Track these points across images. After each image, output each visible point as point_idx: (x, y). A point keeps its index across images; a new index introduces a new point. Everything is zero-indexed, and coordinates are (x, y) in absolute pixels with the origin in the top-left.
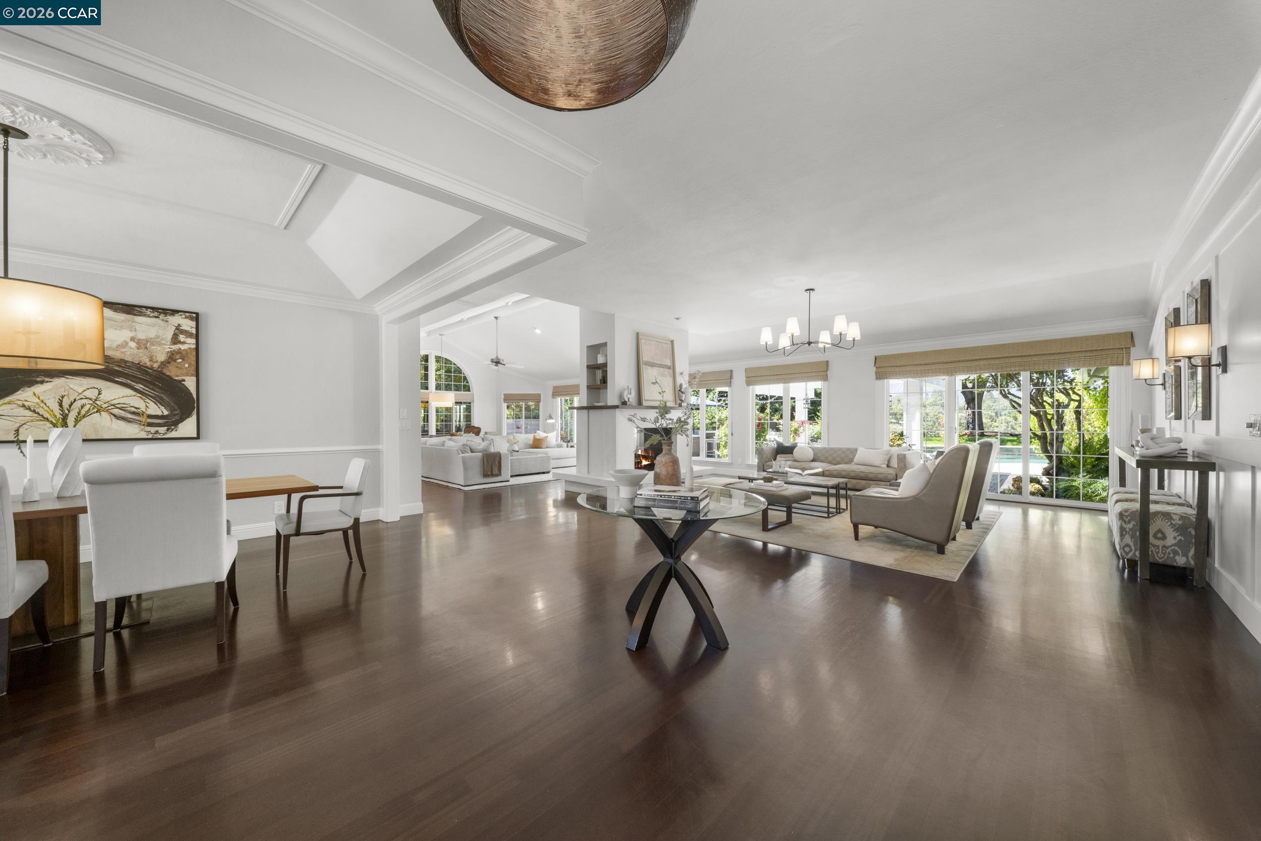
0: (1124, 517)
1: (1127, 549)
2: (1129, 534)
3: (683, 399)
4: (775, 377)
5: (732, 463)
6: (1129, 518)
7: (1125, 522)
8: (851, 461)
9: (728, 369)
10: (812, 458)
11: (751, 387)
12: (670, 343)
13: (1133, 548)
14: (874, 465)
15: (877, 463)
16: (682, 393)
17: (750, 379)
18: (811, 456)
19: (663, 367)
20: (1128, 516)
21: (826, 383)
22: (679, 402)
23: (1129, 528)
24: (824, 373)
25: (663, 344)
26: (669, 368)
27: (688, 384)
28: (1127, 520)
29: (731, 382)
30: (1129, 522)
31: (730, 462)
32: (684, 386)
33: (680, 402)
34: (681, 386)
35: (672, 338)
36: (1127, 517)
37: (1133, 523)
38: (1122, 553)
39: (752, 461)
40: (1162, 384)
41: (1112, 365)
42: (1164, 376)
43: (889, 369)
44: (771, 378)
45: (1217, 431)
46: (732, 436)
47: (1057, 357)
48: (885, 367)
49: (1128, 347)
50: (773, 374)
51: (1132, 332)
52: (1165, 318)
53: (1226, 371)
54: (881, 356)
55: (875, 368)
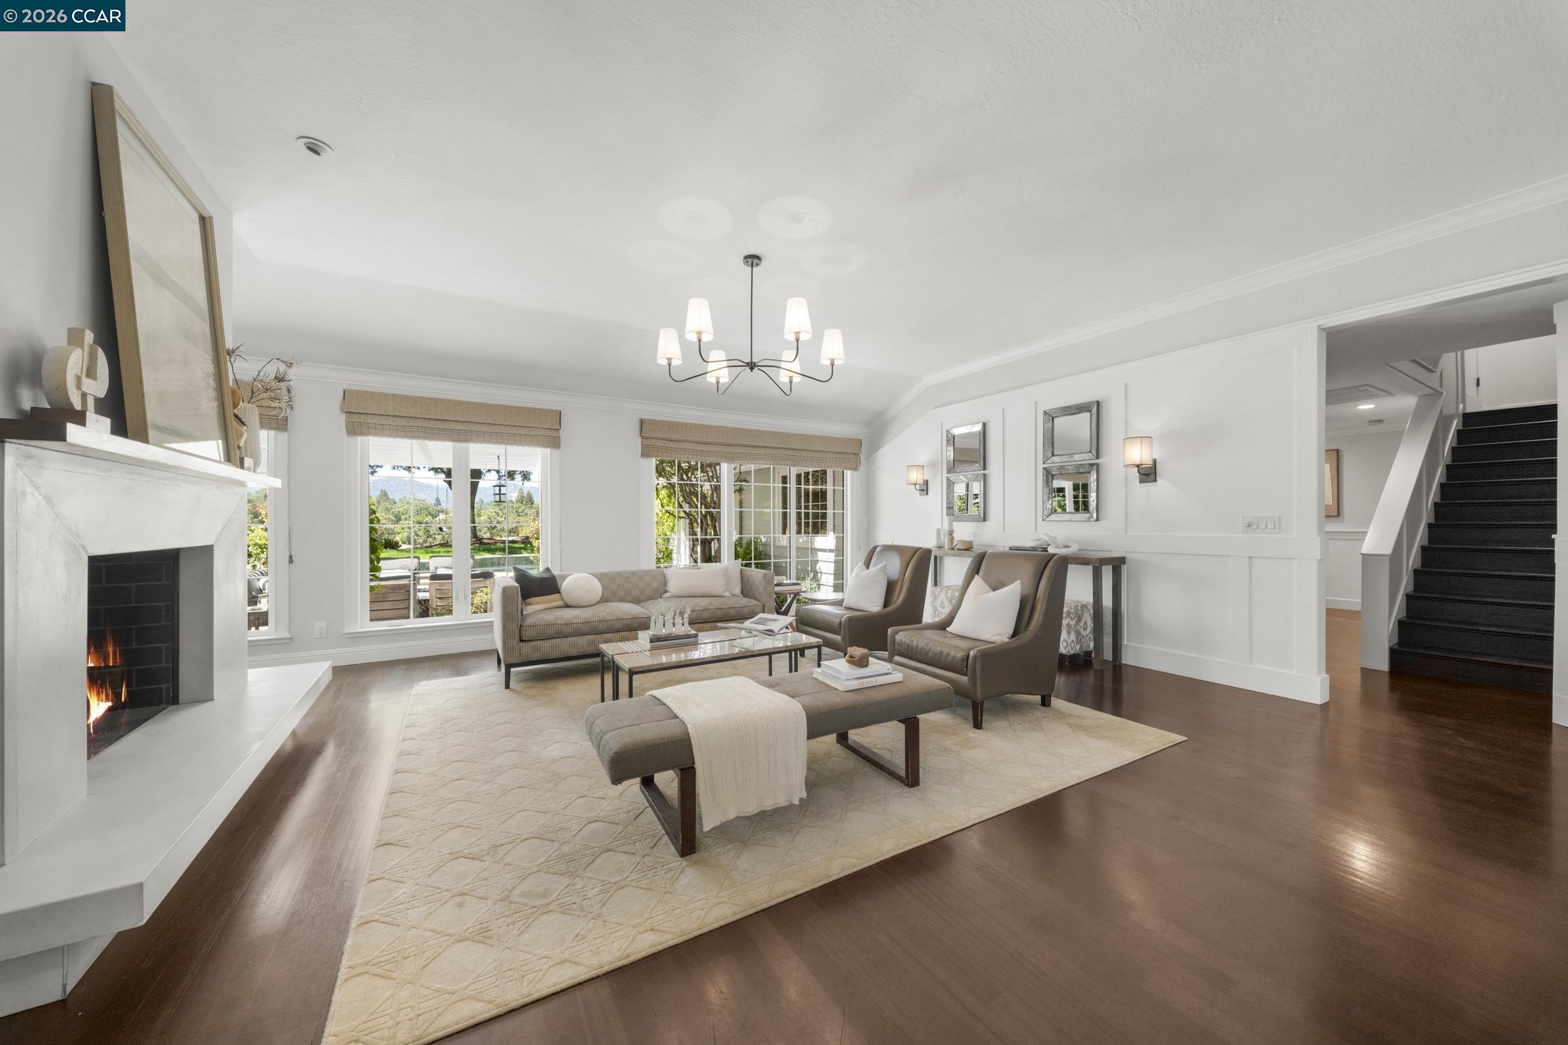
0: (1071, 614)
1: (1072, 645)
4: (440, 425)
5: (291, 638)
8: (657, 593)
10: (599, 599)
11: (361, 439)
13: (1075, 643)
16: (240, 421)
17: (360, 418)
21: (557, 452)
24: (555, 434)
29: (286, 417)
37: (1076, 618)
38: (1069, 650)
39: (364, 624)
40: (923, 490)
41: (850, 469)
42: (926, 483)
43: (661, 443)
44: (426, 424)
45: (1126, 531)
46: (293, 565)
47: (818, 455)
48: (657, 438)
49: (859, 454)
50: (432, 417)
51: (861, 440)
52: (947, 431)
53: (1156, 481)
54: (650, 420)
55: (640, 438)
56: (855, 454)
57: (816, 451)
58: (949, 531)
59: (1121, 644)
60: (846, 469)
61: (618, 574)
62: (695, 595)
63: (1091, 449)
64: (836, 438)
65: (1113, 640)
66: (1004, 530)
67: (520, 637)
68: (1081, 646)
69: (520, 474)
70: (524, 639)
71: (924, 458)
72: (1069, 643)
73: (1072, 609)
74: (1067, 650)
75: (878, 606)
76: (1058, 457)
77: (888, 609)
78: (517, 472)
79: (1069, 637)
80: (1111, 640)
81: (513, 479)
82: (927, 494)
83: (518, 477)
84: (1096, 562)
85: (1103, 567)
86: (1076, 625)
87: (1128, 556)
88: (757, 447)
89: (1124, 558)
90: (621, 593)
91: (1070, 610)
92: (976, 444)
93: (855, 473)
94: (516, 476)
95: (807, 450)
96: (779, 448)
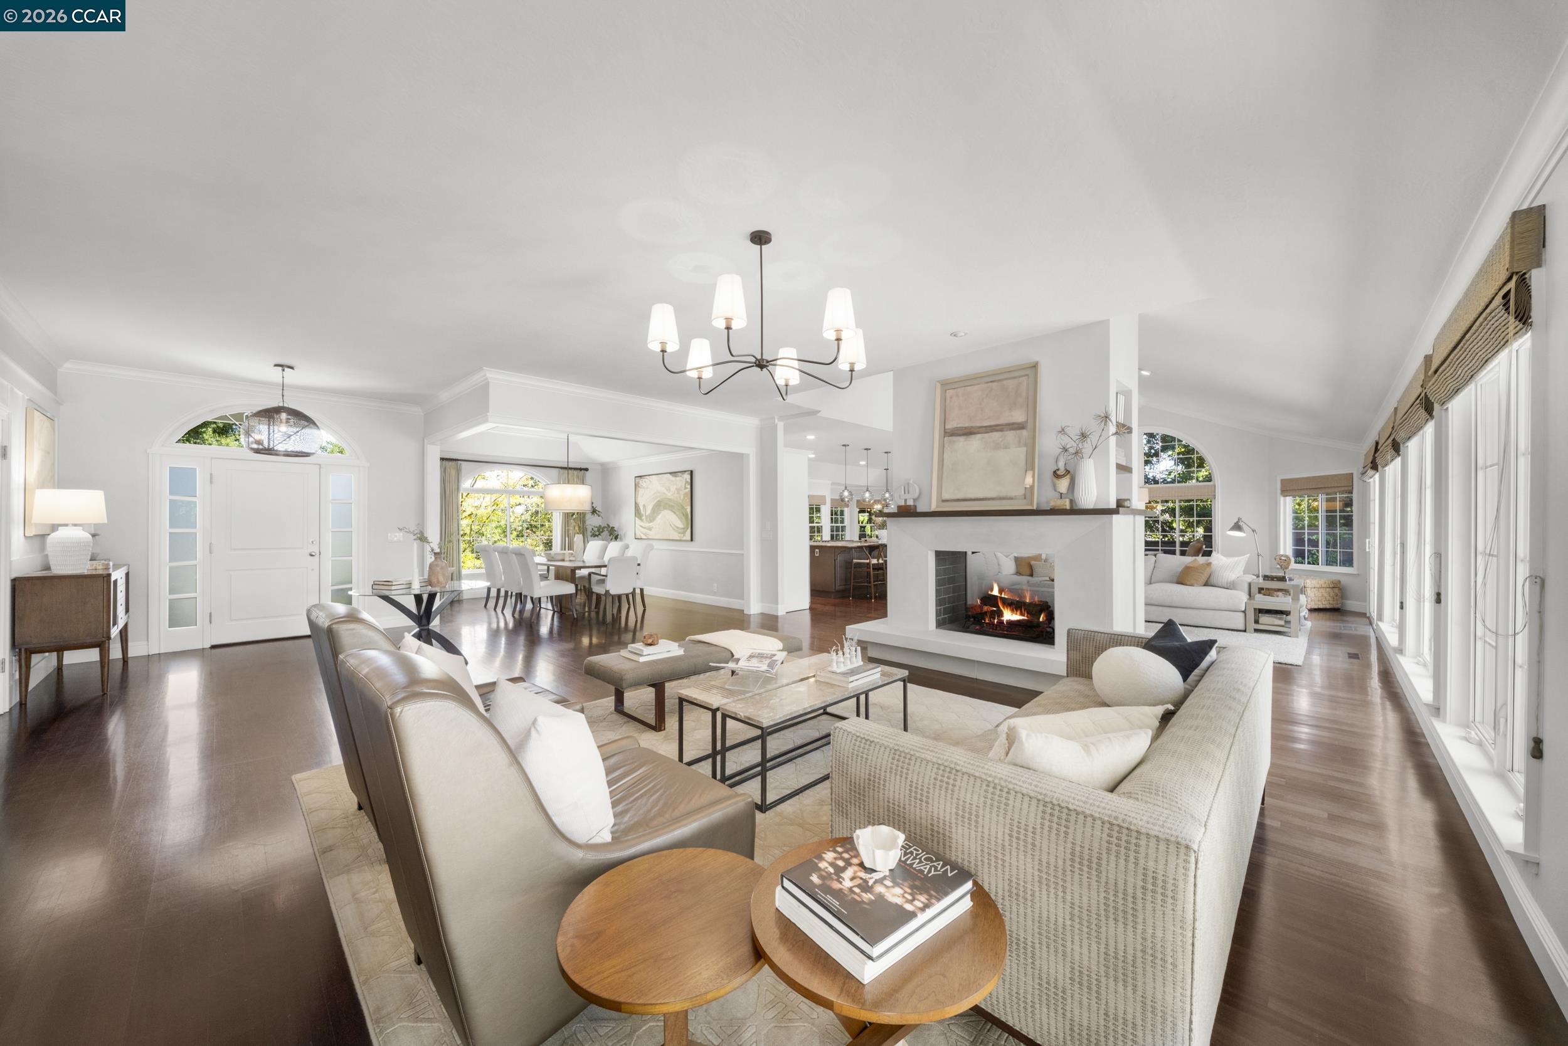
12: (1032, 372)
19: (1000, 430)
25: (1006, 382)
35: (1034, 360)
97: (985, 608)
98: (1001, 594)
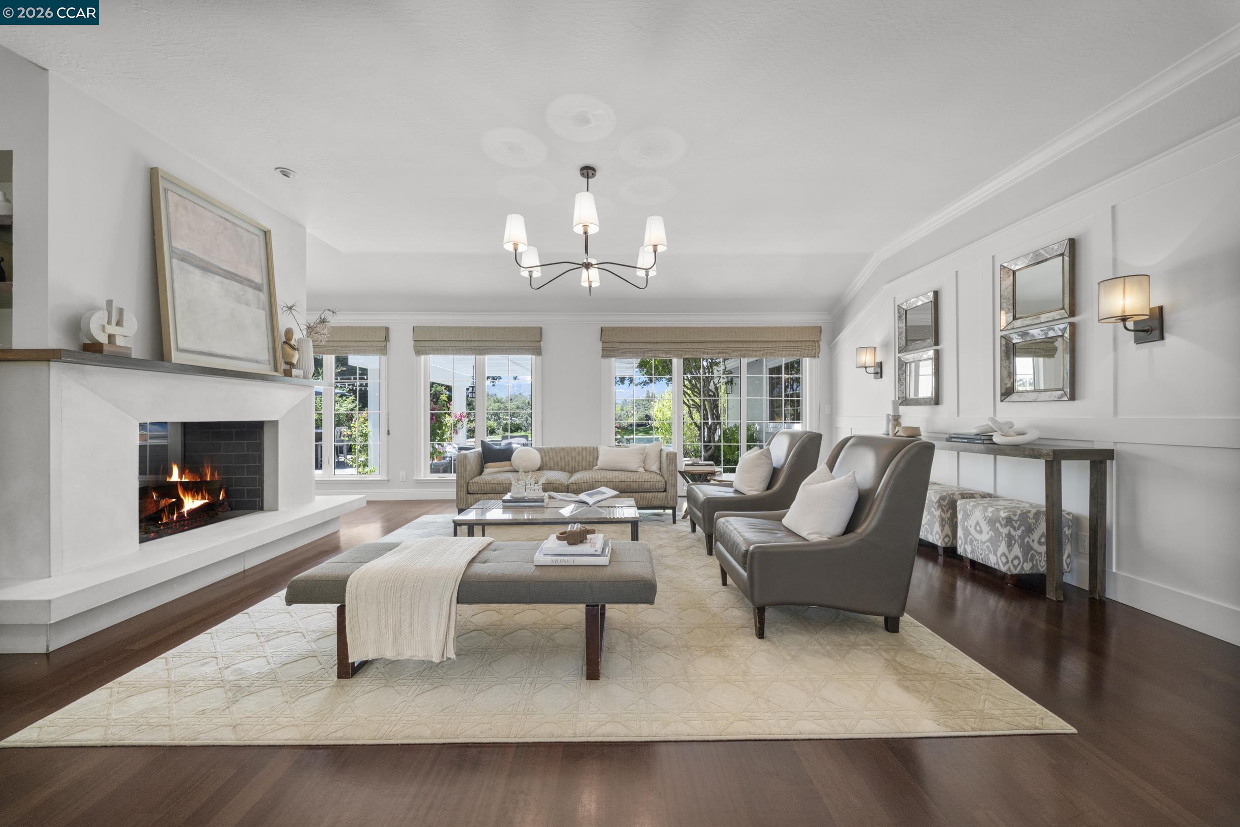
0: (1014, 522)
1: (1016, 562)
2: (1018, 542)
3: (295, 361)
4: (465, 344)
5: (388, 480)
6: (1019, 522)
7: (1014, 528)
8: (590, 466)
9: (382, 325)
10: (538, 467)
11: (423, 357)
12: (261, 235)
13: (1021, 560)
14: (628, 469)
15: (633, 466)
16: (293, 348)
17: (422, 344)
18: (538, 463)
19: (241, 283)
20: (1018, 520)
21: (539, 358)
22: (282, 366)
23: (1018, 535)
24: (537, 344)
25: (239, 229)
26: (258, 288)
27: (305, 332)
28: (1016, 525)
29: (386, 346)
30: (1018, 529)
31: (386, 479)
32: (297, 335)
33: (288, 367)
34: (289, 333)
35: (267, 224)
36: (1016, 521)
37: (1023, 528)
38: (1009, 568)
39: (425, 474)
40: (877, 373)
41: (807, 356)
42: (880, 365)
43: (618, 345)
44: (457, 344)
45: (1116, 412)
46: (389, 436)
47: (770, 345)
48: (613, 342)
49: (818, 341)
50: (460, 340)
51: (821, 327)
52: (898, 306)
53: (1162, 338)
54: (609, 327)
55: (601, 343)
56: (814, 341)
57: (767, 342)
58: (894, 416)
59: (1104, 572)
60: (804, 357)
61: (563, 449)
62: (615, 469)
63: (1063, 305)
64: (790, 327)
65: (1090, 562)
66: (958, 414)
67: (468, 490)
68: (1033, 565)
69: (628, 380)
70: (470, 492)
71: (877, 339)
72: (1010, 559)
73: (1015, 515)
74: (1007, 567)
75: (757, 490)
76: (1020, 320)
77: (769, 492)
78: (626, 379)
79: (1010, 551)
80: (1088, 563)
81: (623, 384)
82: (881, 377)
83: (627, 382)
84: (1048, 454)
85: (1063, 462)
86: (1022, 537)
87: (1117, 448)
88: (704, 342)
89: (1113, 450)
90: (562, 464)
91: (1013, 517)
92: (927, 319)
93: (814, 360)
94: (625, 382)
95: (757, 342)
96: (726, 342)
97: (163, 503)
98: (181, 479)
